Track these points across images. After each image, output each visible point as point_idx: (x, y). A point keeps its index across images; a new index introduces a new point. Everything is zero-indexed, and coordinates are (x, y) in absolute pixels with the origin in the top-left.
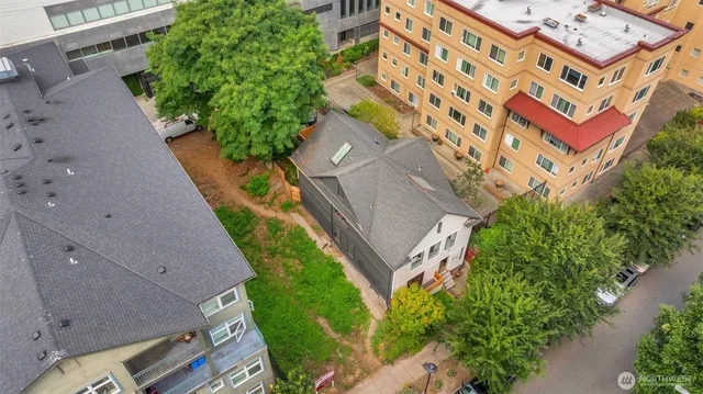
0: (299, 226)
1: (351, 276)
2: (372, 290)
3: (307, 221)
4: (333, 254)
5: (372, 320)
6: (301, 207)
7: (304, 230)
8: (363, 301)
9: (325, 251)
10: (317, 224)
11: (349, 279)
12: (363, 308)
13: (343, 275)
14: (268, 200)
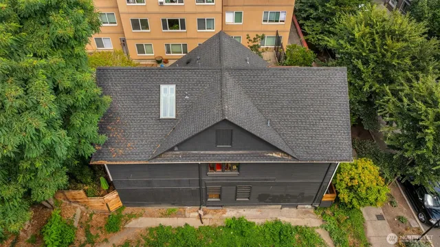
0: (151, 229)
1: (257, 217)
2: (286, 209)
3: (151, 216)
4: (216, 216)
5: (317, 231)
6: (128, 210)
7: (161, 227)
8: (293, 224)
9: (206, 223)
10: (165, 208)
11: (258, 221)
12: (300, 230)
13: (250, 225)
14: (83, 239)
